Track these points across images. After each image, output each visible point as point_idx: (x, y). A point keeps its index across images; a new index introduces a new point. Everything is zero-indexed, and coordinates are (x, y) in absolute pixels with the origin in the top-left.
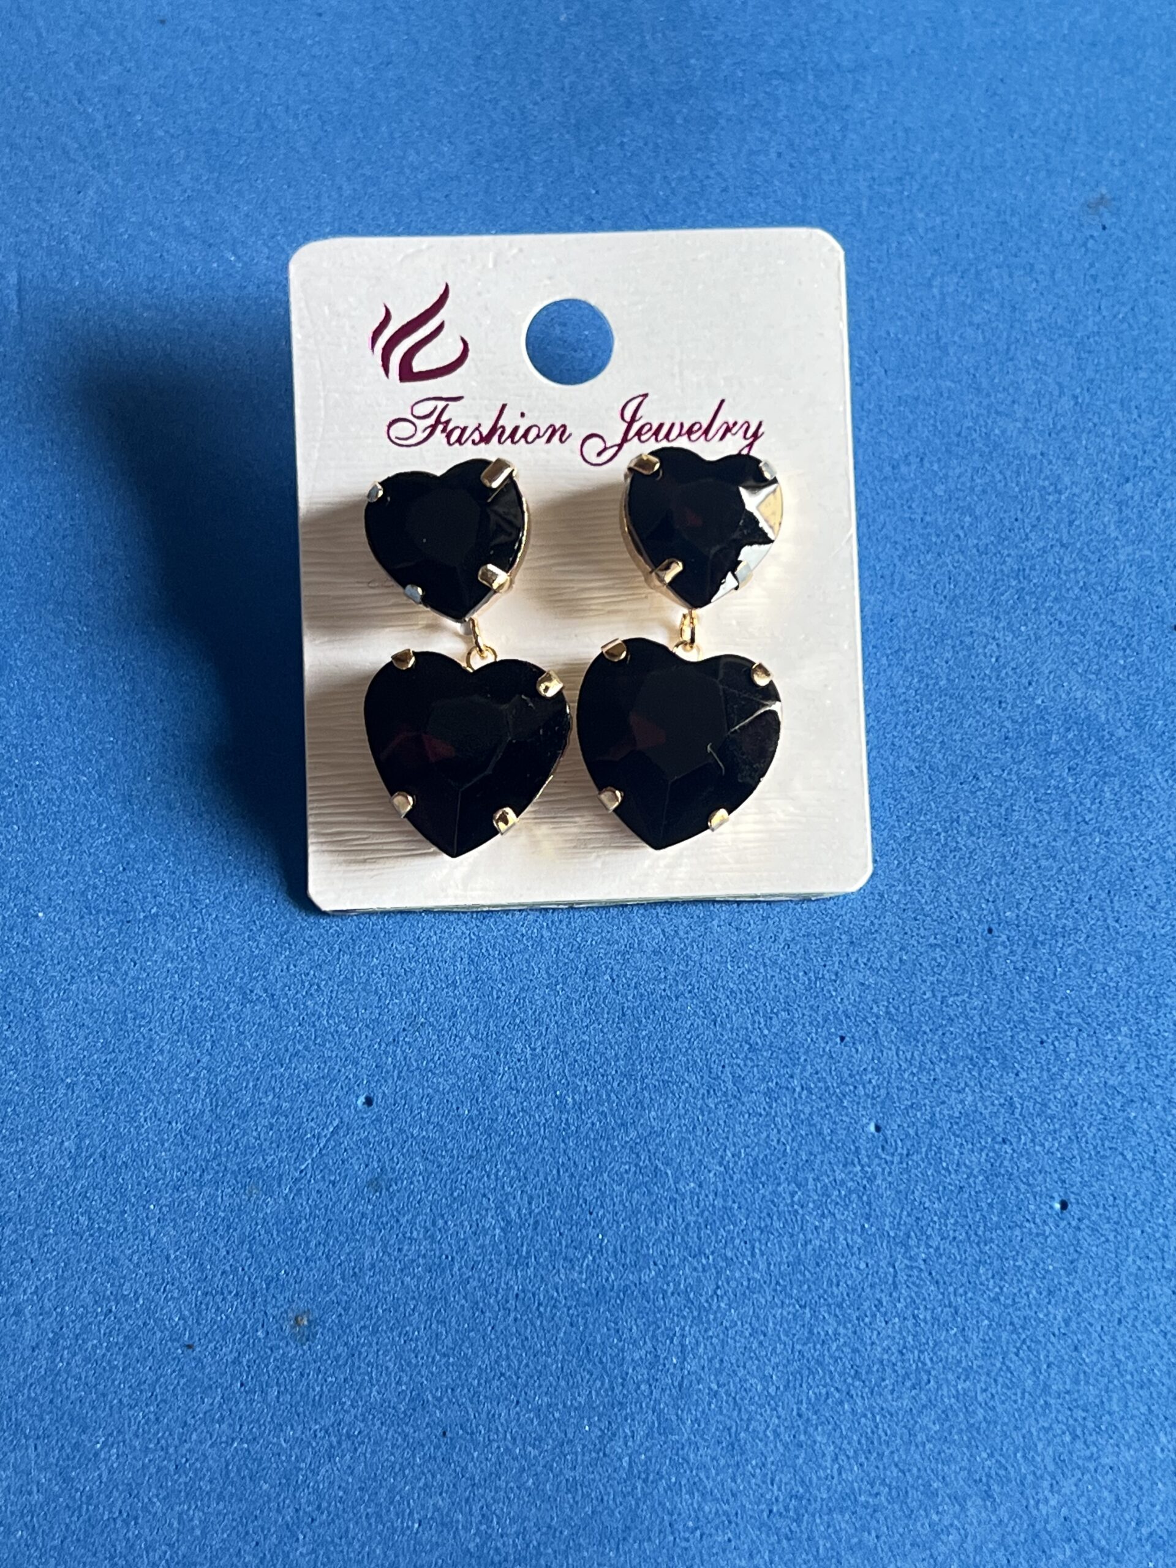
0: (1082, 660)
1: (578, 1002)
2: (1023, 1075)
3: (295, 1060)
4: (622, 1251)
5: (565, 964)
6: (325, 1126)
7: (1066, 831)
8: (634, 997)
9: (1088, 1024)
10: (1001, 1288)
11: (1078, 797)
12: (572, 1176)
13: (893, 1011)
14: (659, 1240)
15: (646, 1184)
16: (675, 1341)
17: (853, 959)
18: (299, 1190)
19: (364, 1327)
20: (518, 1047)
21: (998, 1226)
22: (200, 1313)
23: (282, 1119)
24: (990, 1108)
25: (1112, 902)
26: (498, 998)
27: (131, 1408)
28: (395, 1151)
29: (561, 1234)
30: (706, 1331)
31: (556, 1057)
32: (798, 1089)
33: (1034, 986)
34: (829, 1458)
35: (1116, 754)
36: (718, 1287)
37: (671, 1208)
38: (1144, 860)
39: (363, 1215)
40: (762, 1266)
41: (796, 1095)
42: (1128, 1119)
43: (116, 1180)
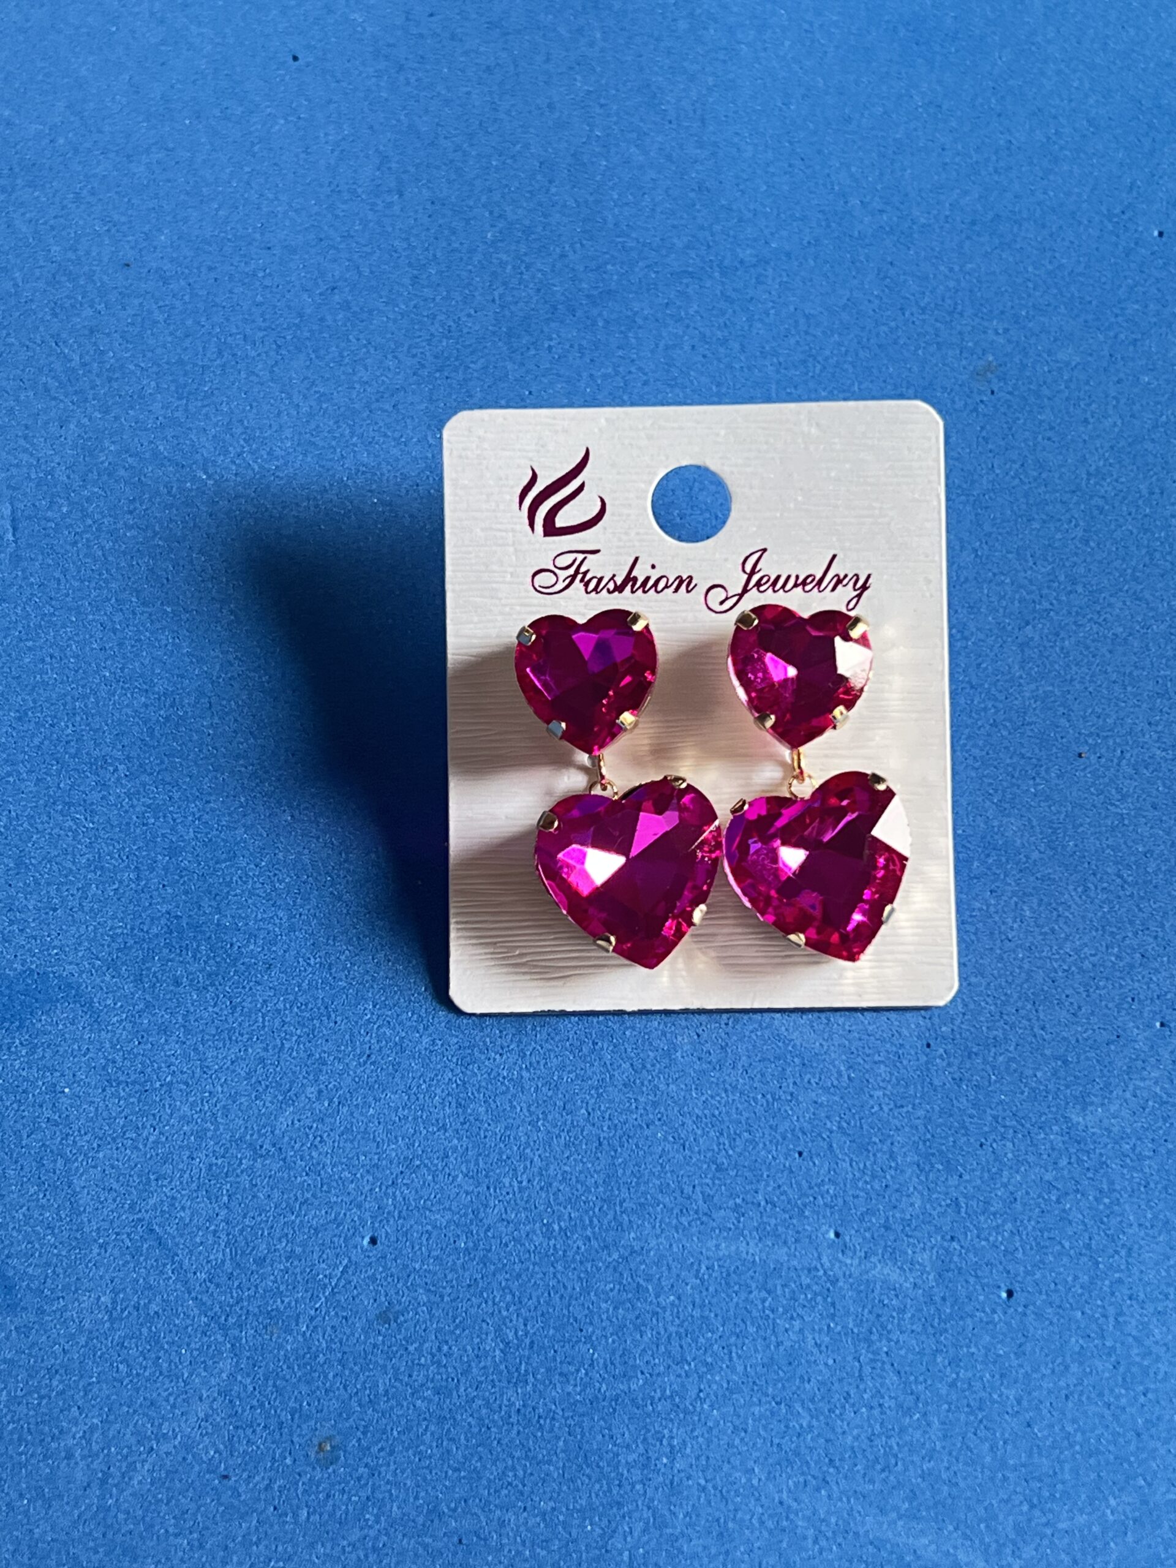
0: (996, 791)
1: (558, 1136)
2: (966, 1177)
3: (304, 1207)
4: (612, 1363)
5: (544, 1101)
6: (336, 1266)
7: (991, 949)
8: (609, 1128)
9: (1023, 1125)
10: (958, 1374)
11: (1001, 917)
12: (562, 1297)
13: (845, 1125)
14: (644, 1350)
15: (629, 1300)
16: (665, 1442)
17: (806, 1080)
18: (315, 1327)
19: (382, 1449)
20: (506, 1181)
21: (951, 1317)
22: (232, 1446)
23: (296, 1263)
24: (939, 1208)
25: (1037, 1011)
26: (485, 1137)
27: (176, 1535)
28: (399, 1286)
29: (555, 1351)
30: (692, 1431)
31: (542, 1189)
32: (763, 1203)
33: (972, 1094)
34: (810, 1541)
35: (1033, 874)
36: (701, 1391)
37: (654, 1320)
38: (1065, 971)
39: (375, 1346)
40: (740, 1369)
41: (761, 1209)
42: (1064, 1211)
43: (150, 1329)
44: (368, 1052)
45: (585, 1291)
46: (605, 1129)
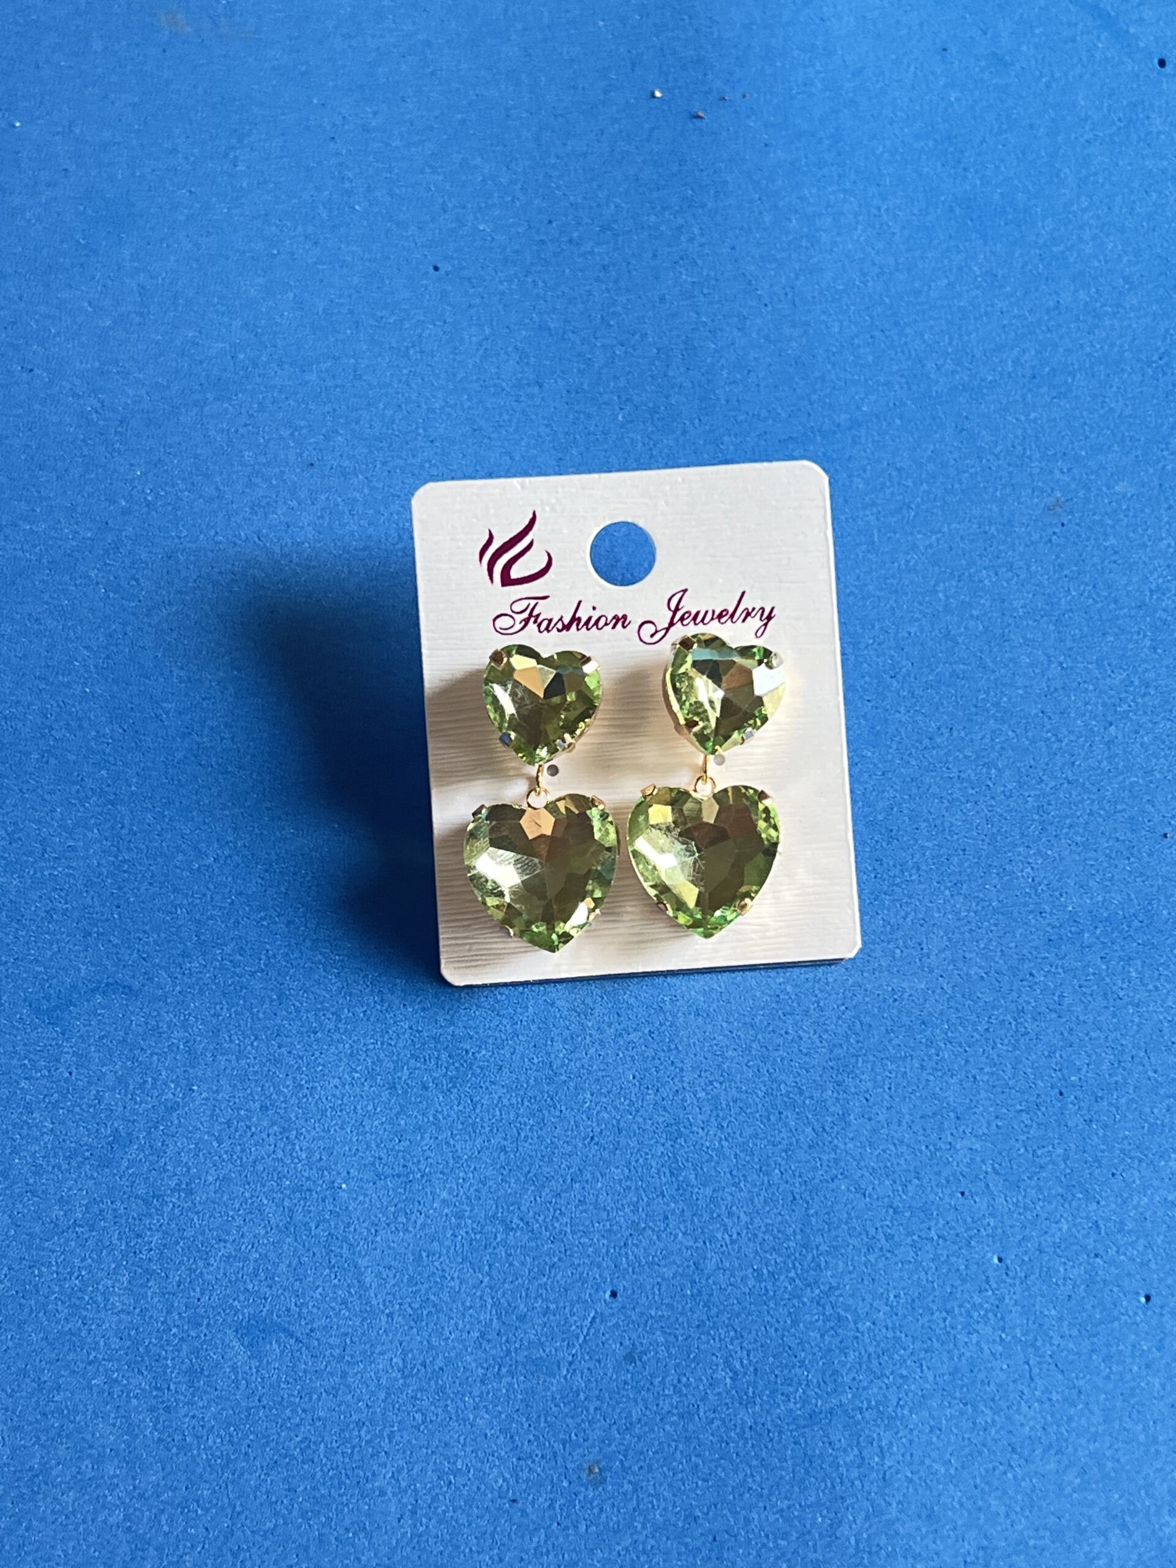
1: (758, 1195)
2: (1103, 1202)
3: (553, 1271)
4: (825, 1382)
5: (743, 1166)
6: (585, 1318)
7: (1106, 1007)
8: (799, 1184)
9: (1146, 1156)
10: (1111, 1369)
11: (1111, 979)
12: (776, 1330)
13: (997, 1166)
14: (850, 1369)
15: (832, 1328)
16: (875, 1444)
17: (961, 1131)
18: (574, 1370)
19: (641, 1468)
20: (719, 1236)
21: (1101, 1321)
23: (552, 1317)
24: (1082, 1231)
25: (1149, 1057)
26: (697, 1200)
28: (640, 1330)
29: (776, 1376)
30: (896, 1433)
31: (749, 1240)
32: (936, 1238)
33: (1102, 1132)
34: (1002, 1516)
36: (900, 1399)
37: (855, 1343)
39: (626, 1383)
40: (931, 1378)
41: (935, 1243)
43: (437, 1382)
44: (591, 1134)
45: (795, 1323)
46: (797, 1185)
